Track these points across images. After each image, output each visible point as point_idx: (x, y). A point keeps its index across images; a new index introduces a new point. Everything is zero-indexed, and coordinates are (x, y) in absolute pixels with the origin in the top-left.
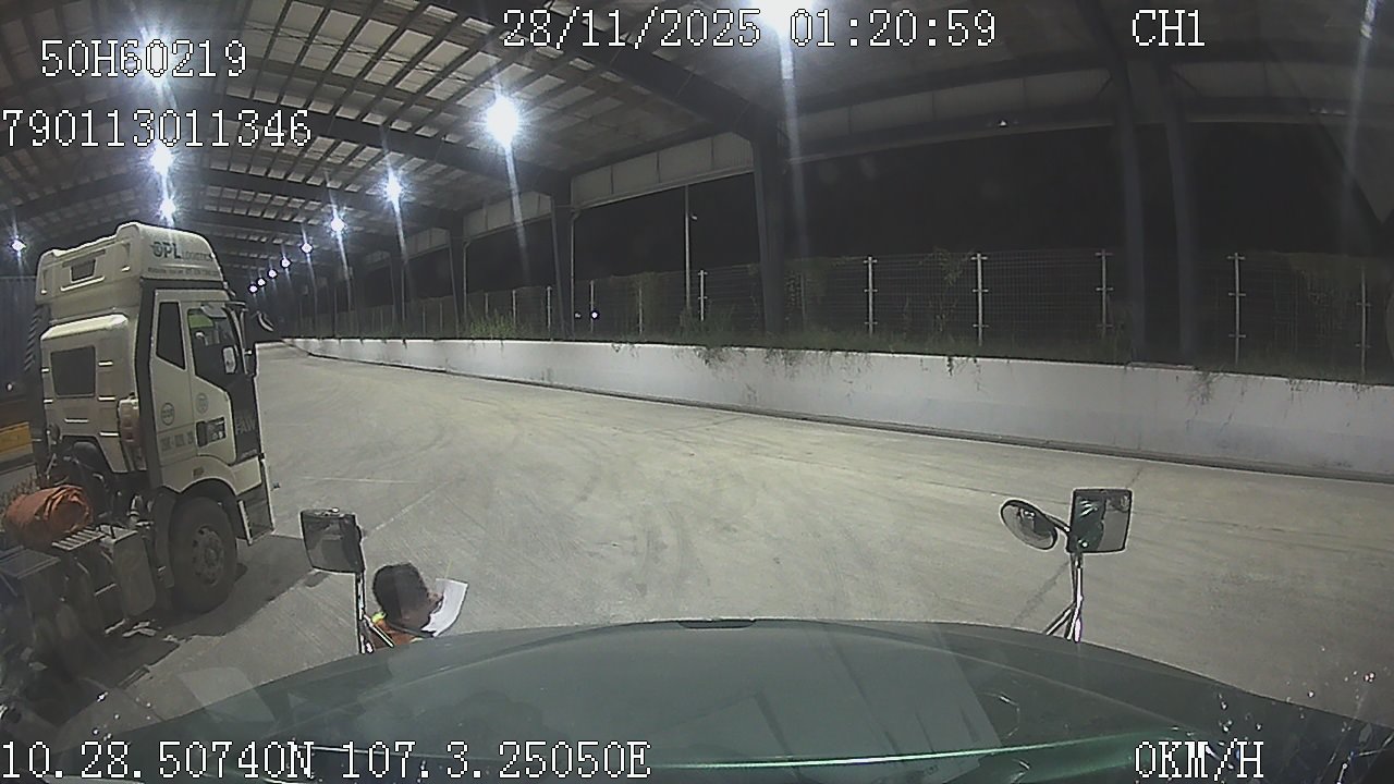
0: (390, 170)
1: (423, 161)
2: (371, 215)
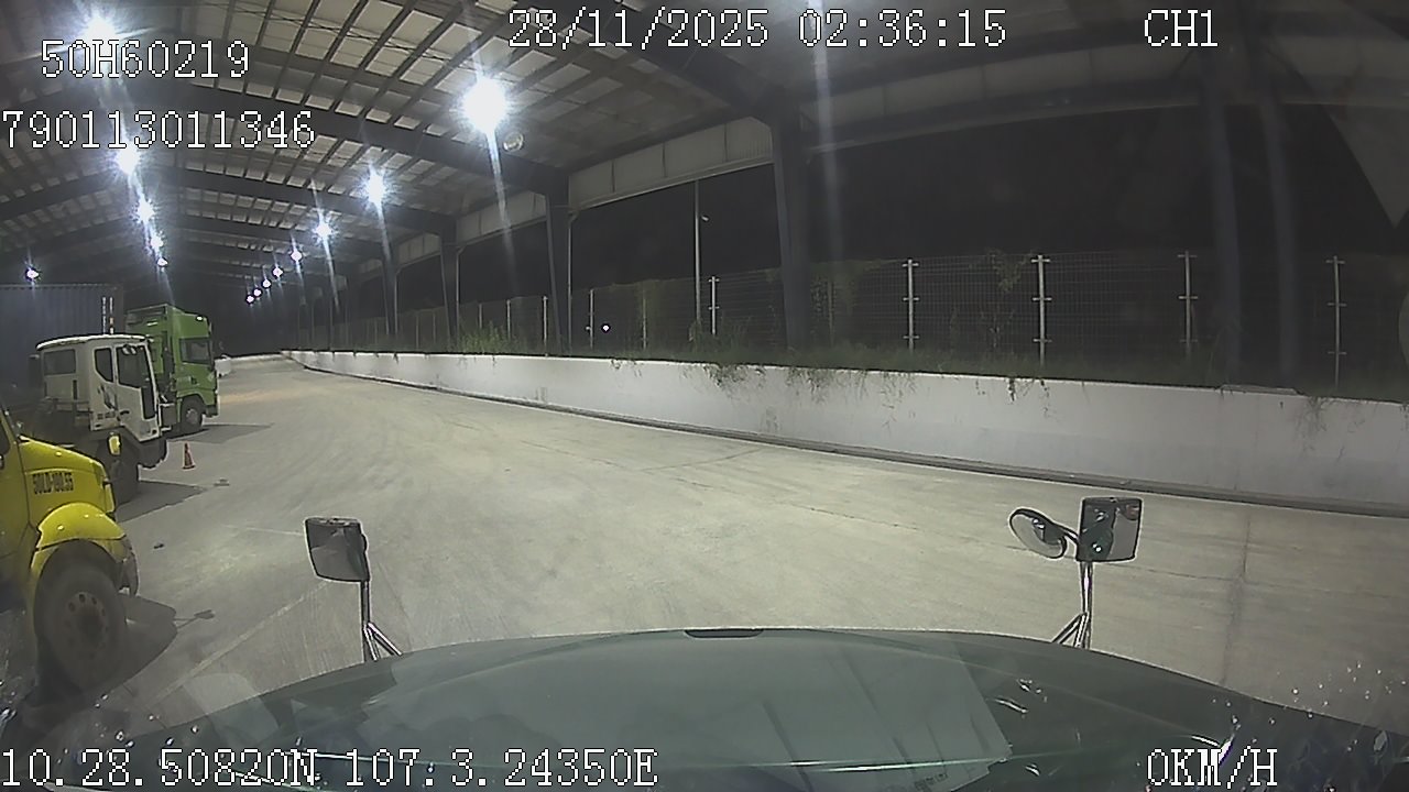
1: (409, 158)
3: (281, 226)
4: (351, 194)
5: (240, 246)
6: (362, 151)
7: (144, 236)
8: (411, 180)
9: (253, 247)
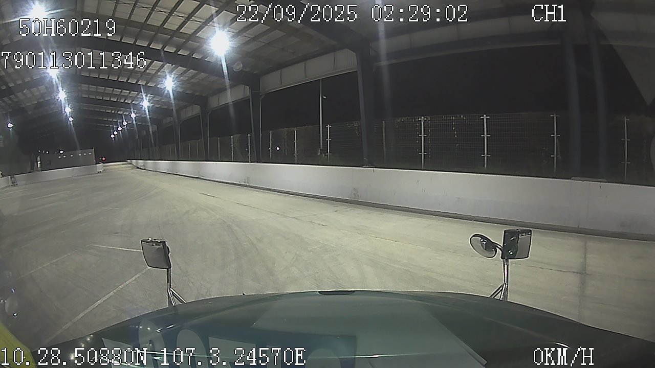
0: (167, 74)
1: (185, 69)
2: (162, 99)
3: (126, 102)
4: (158, 86)
5: (107, 111)
6: (163, 66)
7: (62, 107)
8: (187, 80)
9: (113, 112)
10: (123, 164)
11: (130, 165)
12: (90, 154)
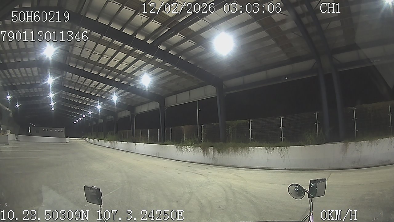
0: (114, 93)
1: (124, 91)
2: (109, 105)
3: (87, 104)
4: (108, 98)
5: (75, 108)
6: (111, 88)
8: (124, 96)
9: (78, 109)
10: (81, 140)
11: (85, 141)
12: (62, 131)
